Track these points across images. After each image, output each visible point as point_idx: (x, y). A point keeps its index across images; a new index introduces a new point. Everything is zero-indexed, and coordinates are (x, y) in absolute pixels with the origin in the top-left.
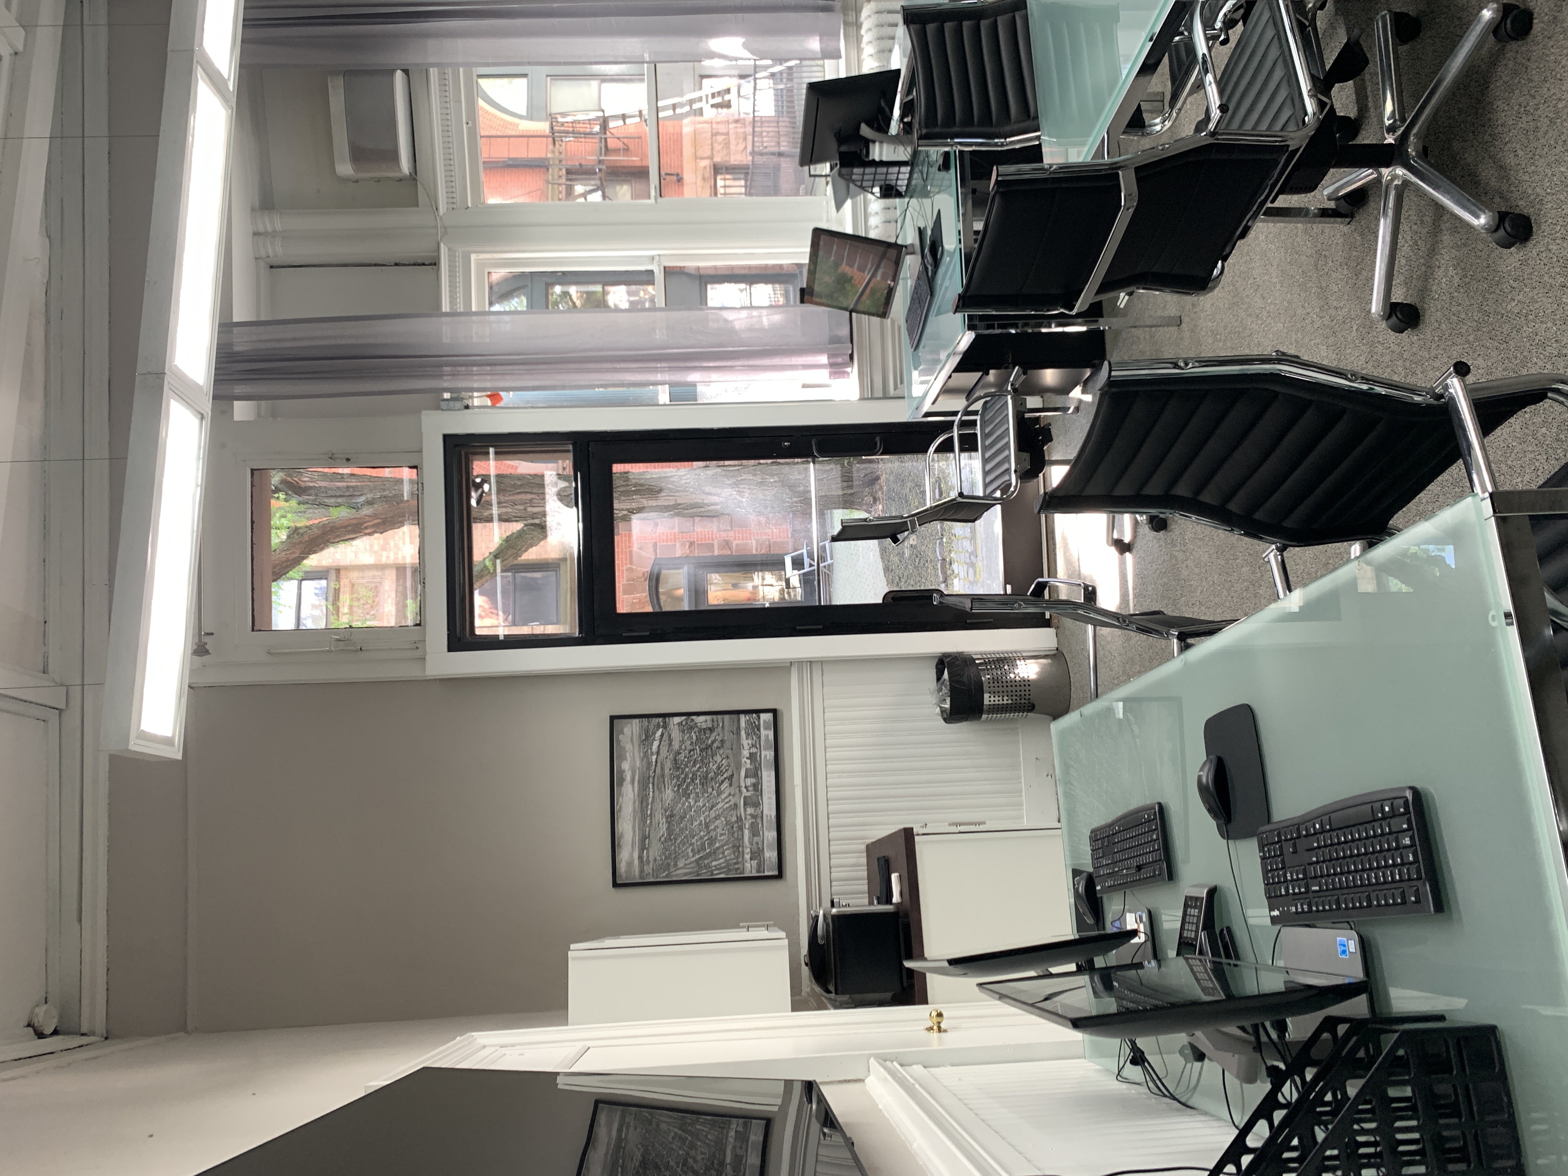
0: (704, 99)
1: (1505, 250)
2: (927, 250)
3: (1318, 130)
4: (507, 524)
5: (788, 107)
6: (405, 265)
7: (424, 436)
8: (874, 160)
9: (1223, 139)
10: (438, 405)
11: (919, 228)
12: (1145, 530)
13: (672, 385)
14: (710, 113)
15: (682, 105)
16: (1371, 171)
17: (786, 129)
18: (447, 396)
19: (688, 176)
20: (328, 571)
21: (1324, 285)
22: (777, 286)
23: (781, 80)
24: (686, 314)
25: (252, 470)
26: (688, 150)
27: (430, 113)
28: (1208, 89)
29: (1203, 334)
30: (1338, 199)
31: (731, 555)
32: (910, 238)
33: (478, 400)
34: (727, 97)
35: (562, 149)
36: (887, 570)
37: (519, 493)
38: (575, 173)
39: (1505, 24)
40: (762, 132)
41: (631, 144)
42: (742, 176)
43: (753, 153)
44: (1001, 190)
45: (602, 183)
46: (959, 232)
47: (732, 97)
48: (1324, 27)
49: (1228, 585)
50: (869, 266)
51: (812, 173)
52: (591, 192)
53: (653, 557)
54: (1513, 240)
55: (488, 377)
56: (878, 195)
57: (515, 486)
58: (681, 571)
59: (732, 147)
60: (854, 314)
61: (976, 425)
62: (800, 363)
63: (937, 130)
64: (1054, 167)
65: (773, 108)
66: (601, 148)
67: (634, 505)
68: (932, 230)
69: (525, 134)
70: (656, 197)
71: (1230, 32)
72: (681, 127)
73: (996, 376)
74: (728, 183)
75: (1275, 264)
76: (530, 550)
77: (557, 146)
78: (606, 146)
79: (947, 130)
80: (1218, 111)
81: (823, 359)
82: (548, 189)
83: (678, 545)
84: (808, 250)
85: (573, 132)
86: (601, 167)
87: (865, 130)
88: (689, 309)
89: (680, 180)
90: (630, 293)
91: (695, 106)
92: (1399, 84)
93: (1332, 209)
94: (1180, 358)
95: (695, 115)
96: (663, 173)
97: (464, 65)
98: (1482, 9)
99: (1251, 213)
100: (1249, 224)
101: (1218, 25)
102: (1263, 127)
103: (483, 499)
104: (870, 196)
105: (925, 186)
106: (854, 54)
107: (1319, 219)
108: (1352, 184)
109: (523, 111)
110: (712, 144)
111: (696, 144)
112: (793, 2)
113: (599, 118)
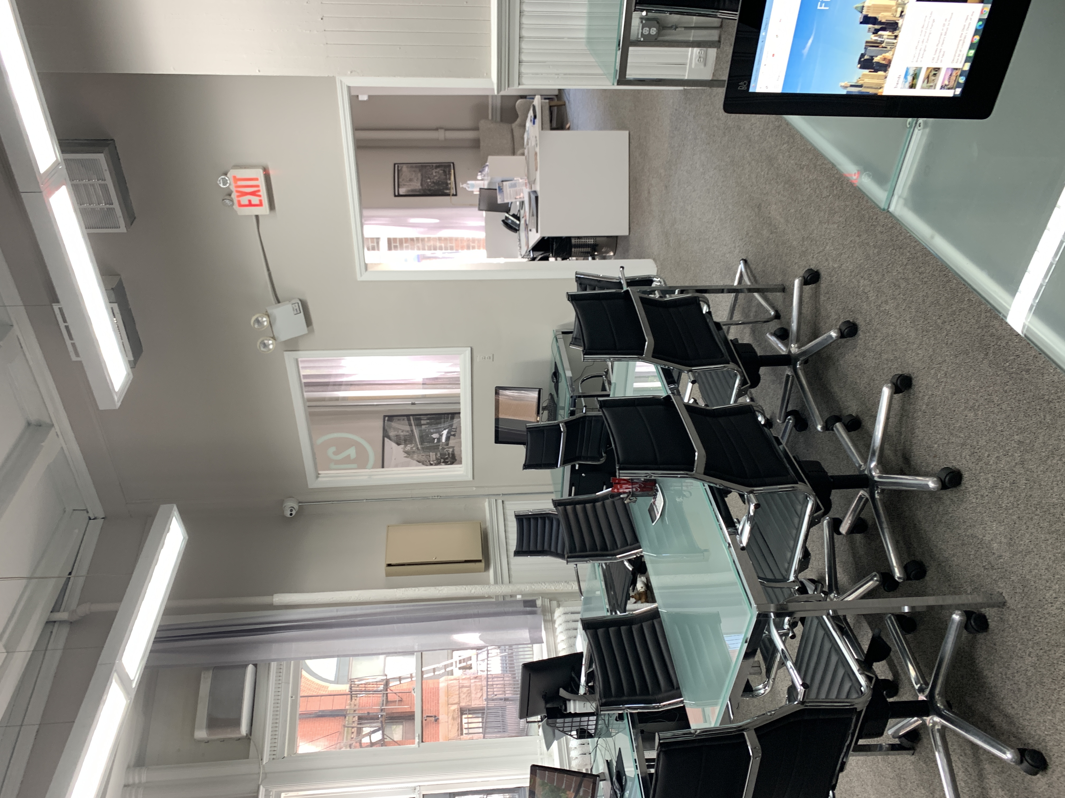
0: (454, 664)
1: (1034, 777)
2: (614, 779)
3: (873, 695)
5: (510, 668)
8: (570, 713)
9: (810, 706)
11: (607, 761)
14: (458, 673)
15: (439, 669)
16: (916, 718)
17: (509, 682)
19: (442, 717)
23: (505, 650)
26: (442, 699)
27: (267, 691)
28: (790, 670)
30: (900, 737)
32: (601, 768)
34: (469, 663)
35: (357, 702)
38: (364, 719)
39: (971, 623)
40: (493, 685)
41: (404, 697)
42: (480, 715)
43: (487, 700)
44: (663, 749)
45: (382, 725)
46: (635, 760)
47: (473, 662)
48: (853, 622)
50: (573, 786)
51: (529, 720)
52: (374, 732)
54: (1036, 770)
56: (576, 736)
59: (473, 695)
63: (613, 699)
64: (698, 731)
65: (500, 668)
66: (383, 701)
68: (617, 762)
69: (332, 693)
70: (418, 742)
71: (795, 630)
72: (438, 683)
74: (470, 720)
75: (869, 784)
77: (353, 700)
78: (387, 698)
79: (619, 699)
80: (802, 688)
82: (344, 730)
84: (529, 776)
85: (365, 691)
86: (382, 714)
87: (563, 693)
89: (437, 720)
91: (447, 670)
92: (915, 659)
93: (898, 745)
95: (448, 675)
96: (425, 716)
97: (295, 659)
98: (952, 614)
99: (843, 753)
100: (844, 760)
101: (786, 626)
102: (833, 696)
104: (570, 737)
105: (608, 730)
106: (551, 640)
107: (892, 752)
108: (907, 727)
109: (332, 678)
110: (459, 694)
111: (448, 694)
112: (511, 610)
113: (383, 680)
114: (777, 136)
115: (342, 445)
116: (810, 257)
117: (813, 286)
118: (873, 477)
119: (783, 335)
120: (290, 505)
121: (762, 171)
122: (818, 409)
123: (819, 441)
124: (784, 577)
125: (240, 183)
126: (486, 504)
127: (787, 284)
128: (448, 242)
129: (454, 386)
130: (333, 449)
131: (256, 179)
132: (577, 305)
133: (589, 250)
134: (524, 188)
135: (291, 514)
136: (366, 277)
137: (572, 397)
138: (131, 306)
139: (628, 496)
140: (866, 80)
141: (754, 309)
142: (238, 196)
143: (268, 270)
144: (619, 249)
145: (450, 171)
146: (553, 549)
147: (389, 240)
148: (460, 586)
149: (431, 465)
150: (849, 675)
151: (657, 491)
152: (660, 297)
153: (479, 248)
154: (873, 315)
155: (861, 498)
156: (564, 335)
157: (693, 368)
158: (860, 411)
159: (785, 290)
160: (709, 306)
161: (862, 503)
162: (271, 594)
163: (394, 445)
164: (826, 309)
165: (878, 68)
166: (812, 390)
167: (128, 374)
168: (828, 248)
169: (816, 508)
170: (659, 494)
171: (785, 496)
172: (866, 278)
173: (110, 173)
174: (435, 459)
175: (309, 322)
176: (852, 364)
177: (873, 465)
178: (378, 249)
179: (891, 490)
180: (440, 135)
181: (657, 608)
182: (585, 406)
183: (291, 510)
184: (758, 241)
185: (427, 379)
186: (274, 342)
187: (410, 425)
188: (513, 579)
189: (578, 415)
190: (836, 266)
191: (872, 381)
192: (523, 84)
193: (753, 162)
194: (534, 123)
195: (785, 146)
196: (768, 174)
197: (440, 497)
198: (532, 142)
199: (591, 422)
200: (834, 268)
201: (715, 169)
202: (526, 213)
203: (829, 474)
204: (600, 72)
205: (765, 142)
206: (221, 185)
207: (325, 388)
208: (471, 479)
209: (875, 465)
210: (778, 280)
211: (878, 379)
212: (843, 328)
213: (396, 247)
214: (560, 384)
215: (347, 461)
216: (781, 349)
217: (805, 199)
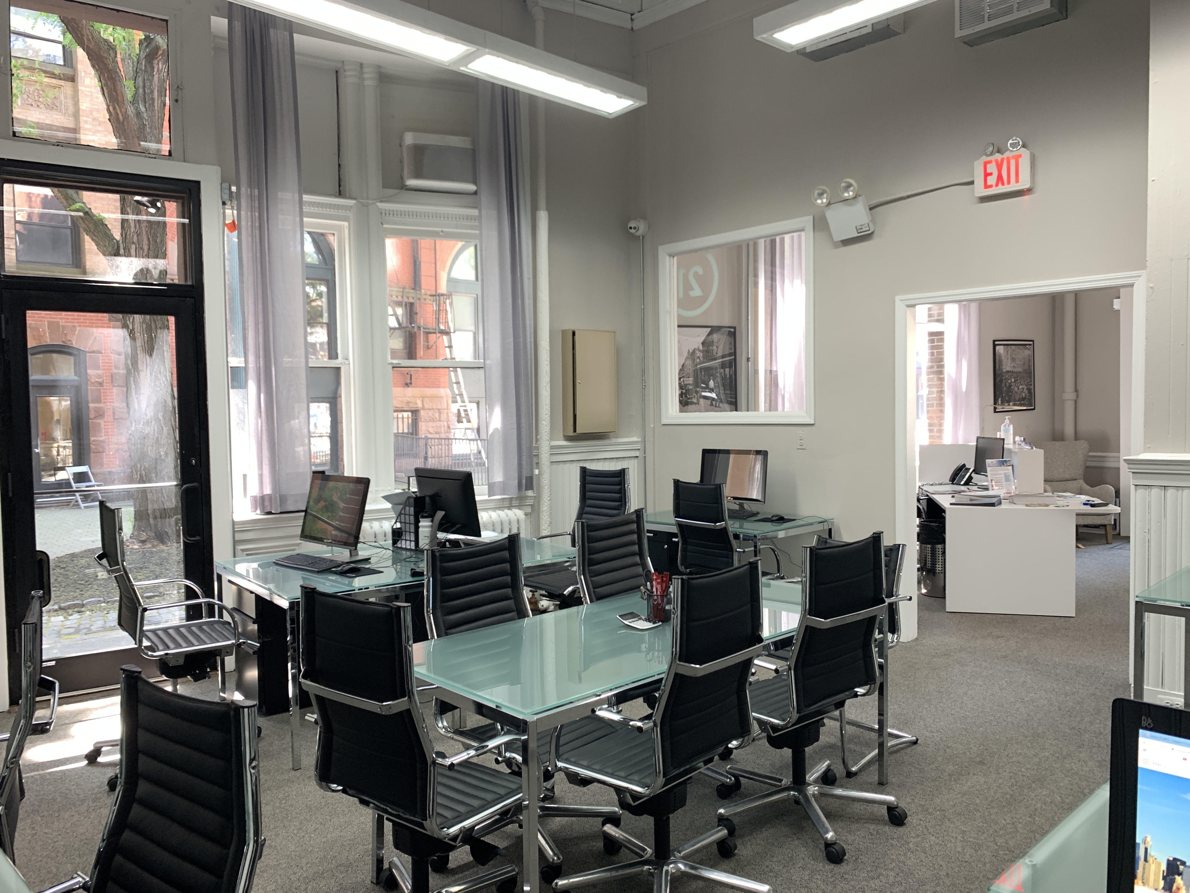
0: (463, 404)
2: (352, 565)
3: (438, 840)
4: (120, 227)
5: (458, 463)
6: (339, 171)
7: (198, 166)
8: (419, 522)
9: (430, 771)
10: (224, 180)
11: (370, 559)
12: (110, 773)
13: (246, 368)
14: (454, 408)
15: (459, 388)
16: (410, 887)
17: (443, 462)
18: (234, 189)
19: (410, 391)
20: (72, 67)
21: (325, 875)
22: (329, 457)
23: (476, 459)
24: (304, 381)
25: (166, 21)
26: (428, 391)
28: (465, 753)
29: (286, 789)
30: (390, 869)
31: (89, 418)
32: (363, 552)
33: (230, 214)
34: (464, 420)
35: (428, 301)
36: (73, 556)
37: (149, 239)
38: (411, 310)
40: (441, 445)
41: (432, 351)
42: (411, 431)
43: (427, 438)
44: (394, 611)
45: (404, 328)
46: (368, 588)
47: (465, 424)
48: (508, 831)
49: (53, 855)
50: (342, 524)
51: (411, 479)
52: (397, 319)
53: (87, 350)
55: (250, 224)
56: (395, 527)
57: (155, 236)
58: (73, 374)
59: (431, 424)
60: (303, 514)
61: (210, 617)
62: (264, 472)
63: (438, 563)
64: (410, 649)
66: (429, 329)
67: (137, 335)
68: (368, 568)
69: (438, 275)
70: (392, 363)
71: (504, 764)
72: (444, 387)
73: (253, 630)
74: (406, 420)
75: (342, 833)
76: (93, 244)
77: (430, 298)
78: (430, 333)
79: (438, 570)
80: (449, 763)
81: (268, 491)
82: (400, 288)
83: (100, 372)
85: (439, 310)
86: (416, 328)
87: (440, 514)
88: (307, 385)
89: (407, 385)
90: (321, 344)
91: (458, 397)
93: (383, 867)
94: (259, 762)
95: (453, 398)
96: (412, 370)
97: (481, 233)
99: (379, 804)
100: (371, 805)
101: (508, 755)
102: (440, 800)
103: (141, 207)
104: (394, 521)
105: (401, 561)
106: (491, 505)
107: (375, 859)
108: (401, 877)
109: (454, 275)
110: (433, 409)
111: (433, 397)
112: (524, 463)
113: (449, 328)
114: (1072, 790)
115: (704, 282)
116: (920, 816)
117: (887, 818)
118: (668, 865)
119: (828, 779)
120: (641, 227)
121: (1027, 769)
122: (743, 811)
123: (706, 810)
124: (560, 756)
125: (1013, 163)
126: (635, 439)
127: (888, 788)
128: (938, 402)
129: (767, 405)
130: (700, 271)
131: (1017, 181)
132: (867, 543)
133: (929, 565)
134: (1005, 491)
135: (631, 228)
136: (899, 306)
137: (755, 536)
138: (867, 47)
139: (648, 590)
140: (1153, 867)
141: (857, 748)
142: (996, 161)
143: (909, 197)
144: (929, 600)
145: (1024, 405)
146: (587, 509)
147: (941, 334)
148: (549, 409)
149: (680, 379)
150: (459, 817)
151: (654, 623)
152: (876, 640)
153: (931, 437)
154: (852, 883)
155: (644, 850)
156: (828, 531)
157: (792, 672)
158: (740, 858)
159: (881, 785)
160: (864, 695)
161: (639, 851)
162: (548, 209)
163: (702, 339)
164: (859, 831)
165: (1168, 880)
166: (765, 806)
167: (792, 47)
168: (933, 838)
169: (635, 796)
170: (649, 625)
171: (649, 763)
172: (897, 879)
173: (1028, 16)
174: (686, 383)
175: (846, 242)
176: (795, 855)
177: (681, 866)
178: (929, 321)
179: (652, 885)
180: (1069, 395)
181: (528, 616)
182: (744, 551)
183: (635, 228)
184: (940, 759)
185: (777, 375)
186: (825, 204)
187: (723, 357)
188: (555, 466)
189: (734, 542)
190: (911, 845)
191: (775, 875)
192: (1136, 490)
193: (1037, 760)
194: (1085, 504)
195: (1059, 798)
196: (1023, 776)
197: (644, 388)
198: (1061, 502)
199: (726, 557)
200: (908, 843)
201: (1028, 715)
202: (974, 492)
203: (671, 816)
204: (1152, 583)
205: (1063, 776)
206: (1010, 141)
207: (769, 263)
208: (663, 423)
209: (681, 869)
210: (892, 779)
211: (778, 882)
212: (835, 847)
213: (932, 341)
214: (770, 523)
215: (687, 287)
216: (812, 776)
217: (993, 817)
